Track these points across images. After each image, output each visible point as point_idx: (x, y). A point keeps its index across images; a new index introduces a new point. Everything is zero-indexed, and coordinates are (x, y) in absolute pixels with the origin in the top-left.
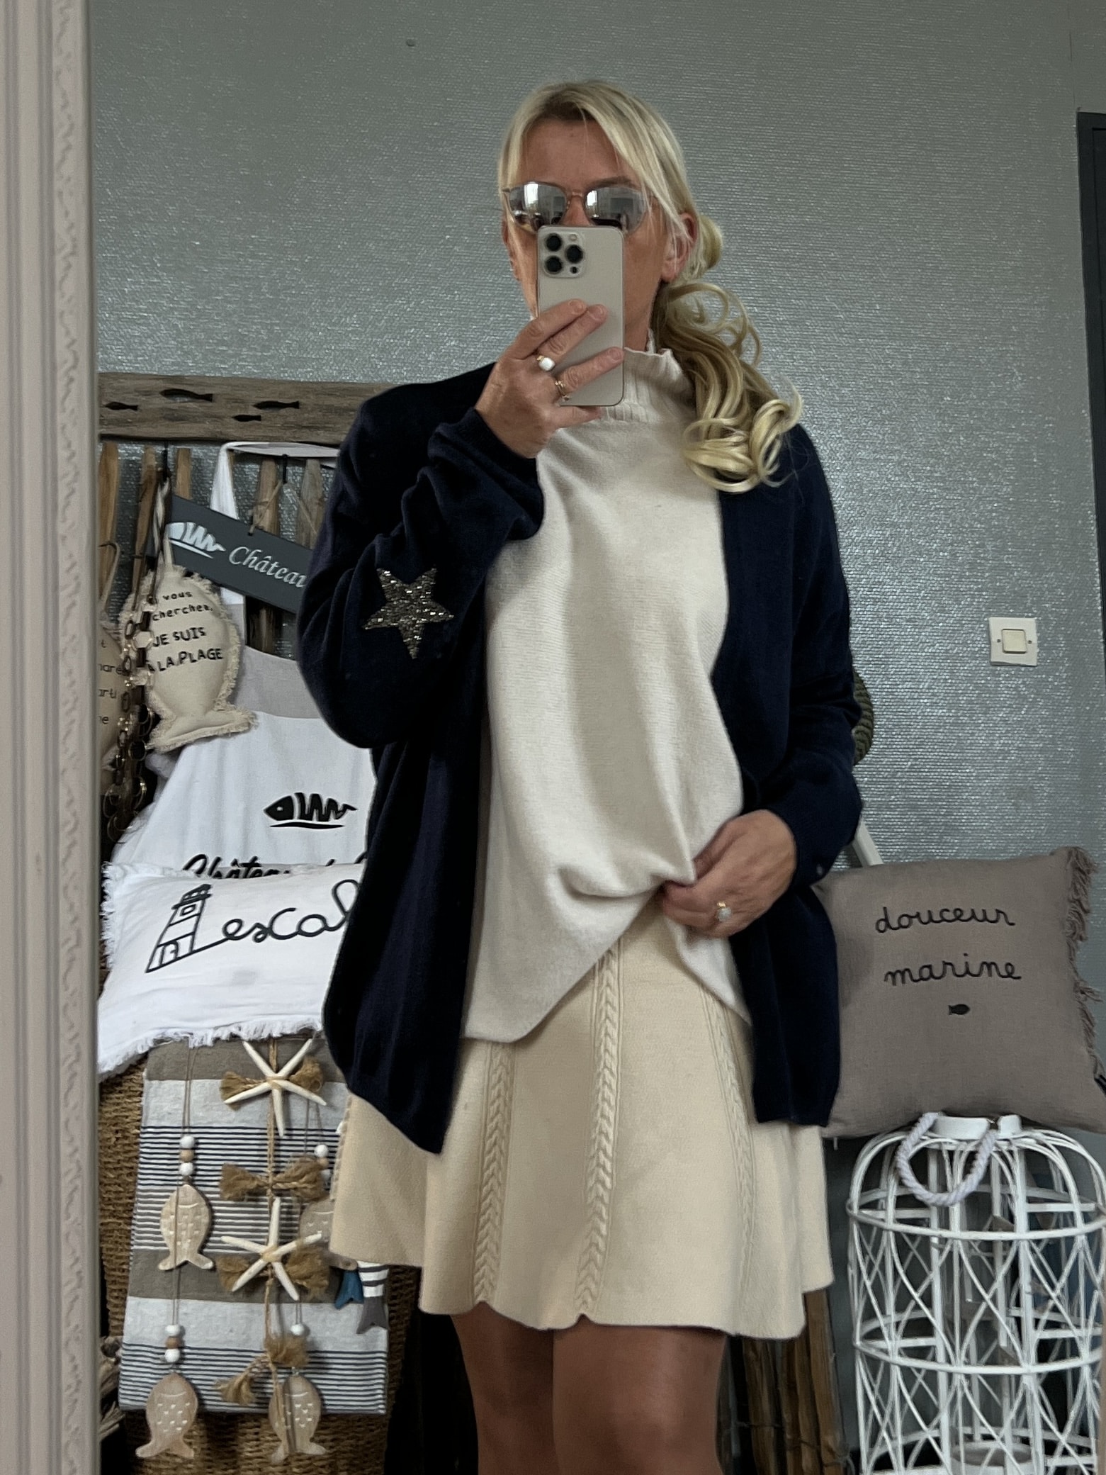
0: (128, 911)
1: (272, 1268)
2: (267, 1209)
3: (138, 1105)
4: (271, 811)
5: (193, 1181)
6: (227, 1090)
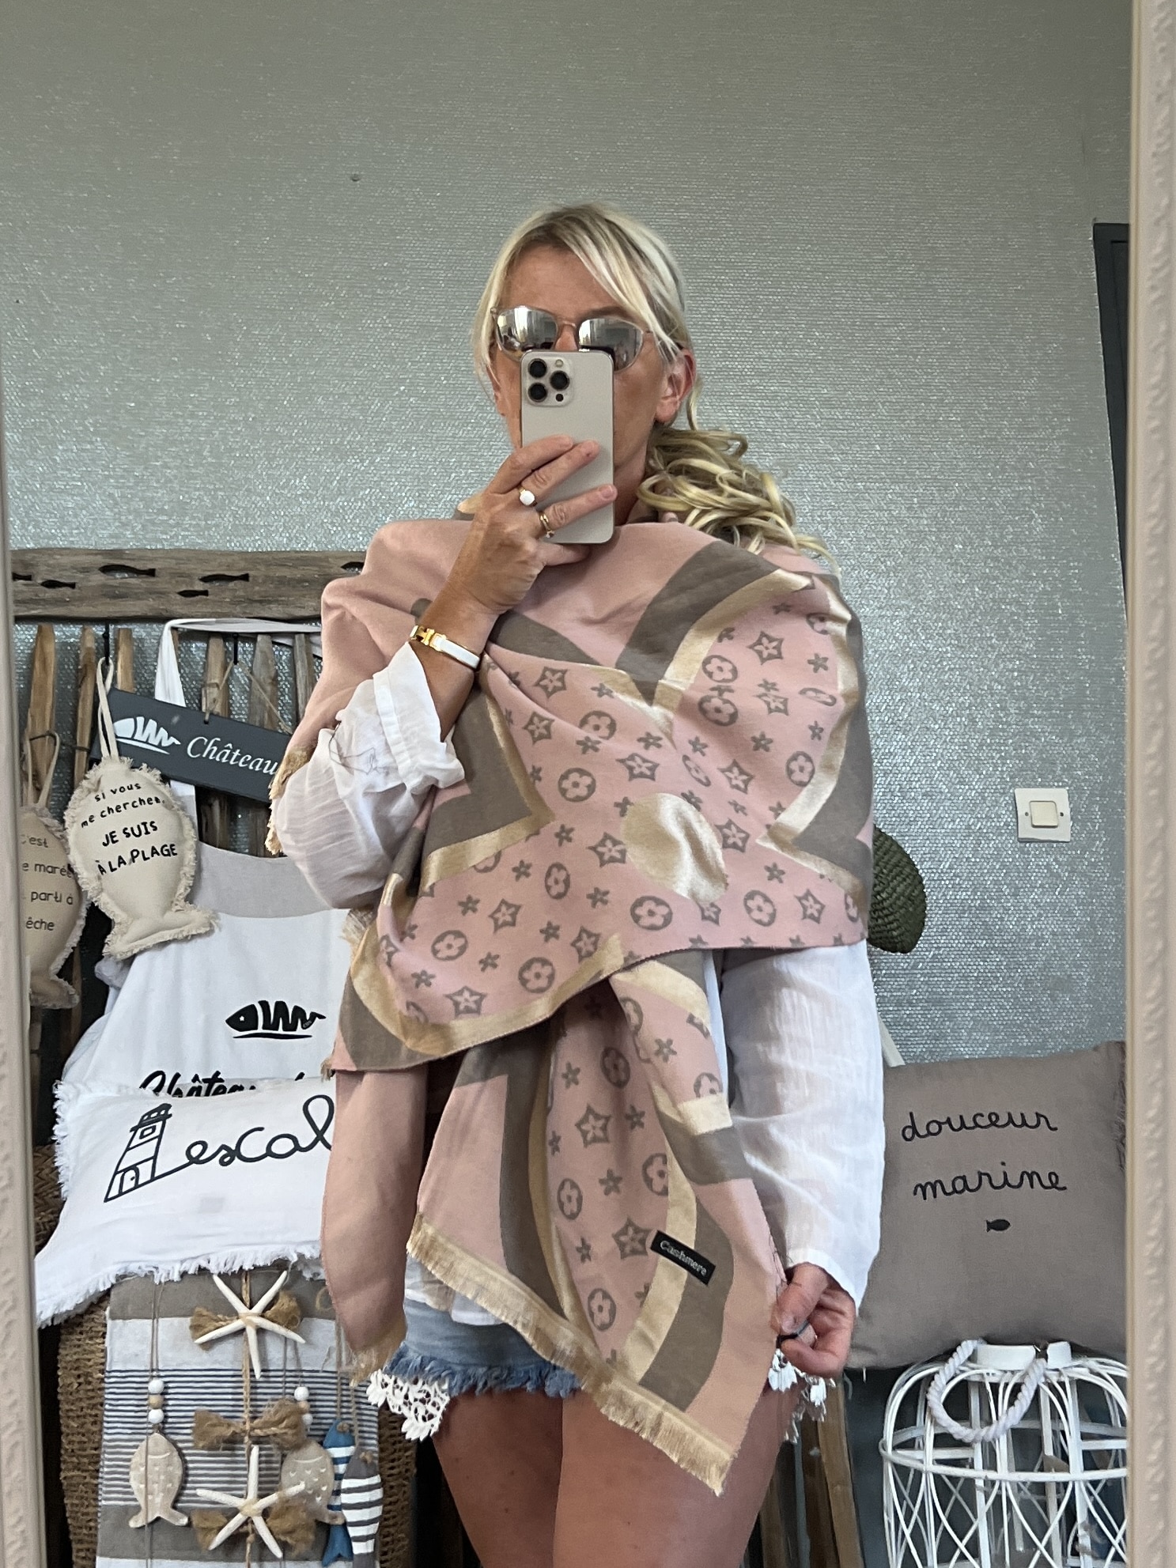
0: (83, 1134)
1: (252, 1522)
2: (245, 1459)
3: (101, 1347)
4: (233, 1022)
5: (164, 1428)
6: (197, 1329)
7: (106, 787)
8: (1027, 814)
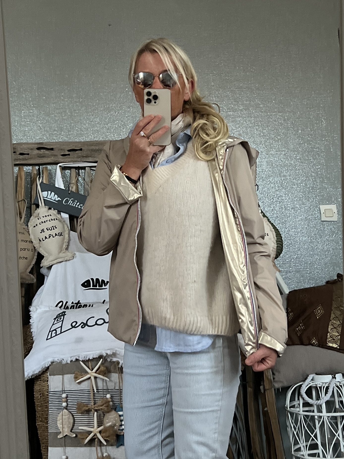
0: (39, 321)
1: (97, 435)
2: (93, 416)
3: (47, 384)
4: (83, 285)
5: (67, 408)
6: (76, 378)
7: (41, 216)
8: (324, 213)
